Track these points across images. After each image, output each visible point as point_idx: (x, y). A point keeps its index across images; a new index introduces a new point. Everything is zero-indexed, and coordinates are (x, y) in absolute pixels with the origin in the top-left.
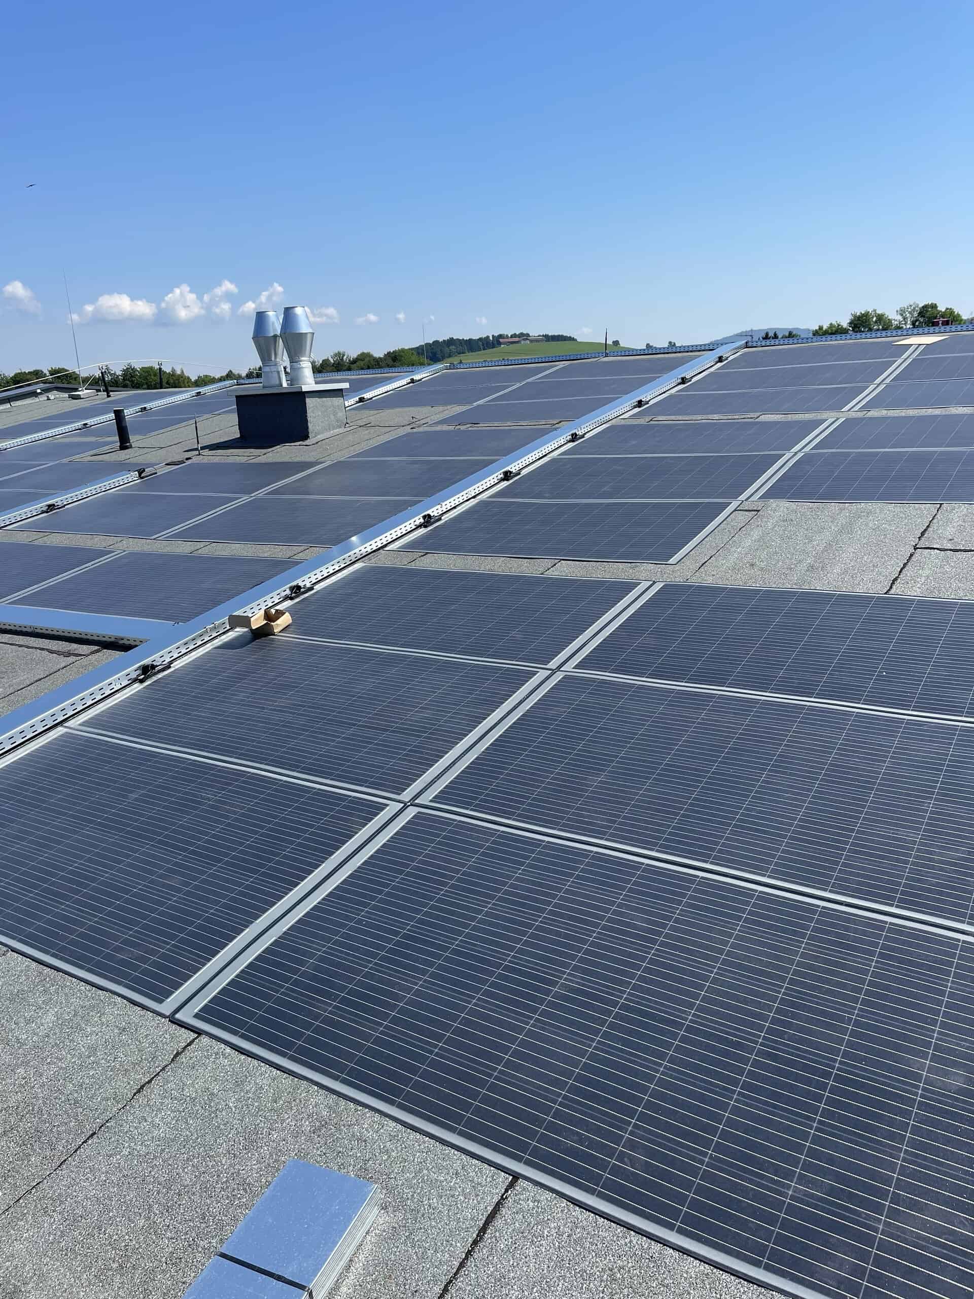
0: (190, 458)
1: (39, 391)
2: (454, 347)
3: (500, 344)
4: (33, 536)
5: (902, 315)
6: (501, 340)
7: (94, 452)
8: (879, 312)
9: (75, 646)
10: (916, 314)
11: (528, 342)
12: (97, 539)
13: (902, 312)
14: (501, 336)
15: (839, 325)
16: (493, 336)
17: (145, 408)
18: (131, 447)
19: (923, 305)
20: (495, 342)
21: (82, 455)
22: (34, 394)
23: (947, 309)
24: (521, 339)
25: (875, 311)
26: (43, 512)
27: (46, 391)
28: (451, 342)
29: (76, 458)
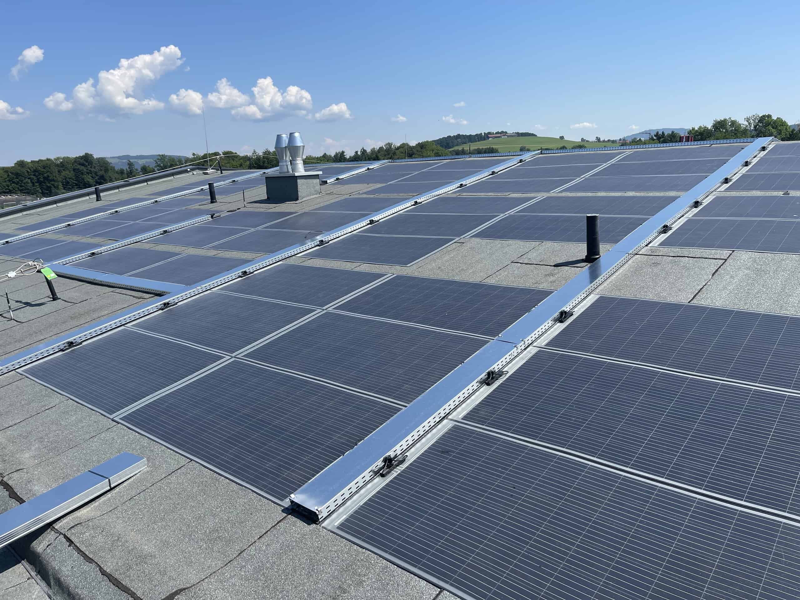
0: (239, 209)
1: (189, 170)
2: (460, 140)
3: (489, 138)
4: (152, 245)
5: (748, 121)
6: (489, 136)
7: (200, 203)
8: (732, 119)
9: (144, 294)
10: (757, 121)
11: (506, 137)
12: (178, 248)
13: (748, 120)
14: (489, 133)
15: (705, 127)
16: (484, 133)
17: (234, 181)
18: (216, 202)
19: (762, 115)
20: (486, 137)
21: (192, 206)
22: (186, 171)
23: (778, 118)
24: (502, 135)
25: (730, 118)
26: (161, 234)
27: (192, 170)
28: (459, 136)
29: (189, 207)
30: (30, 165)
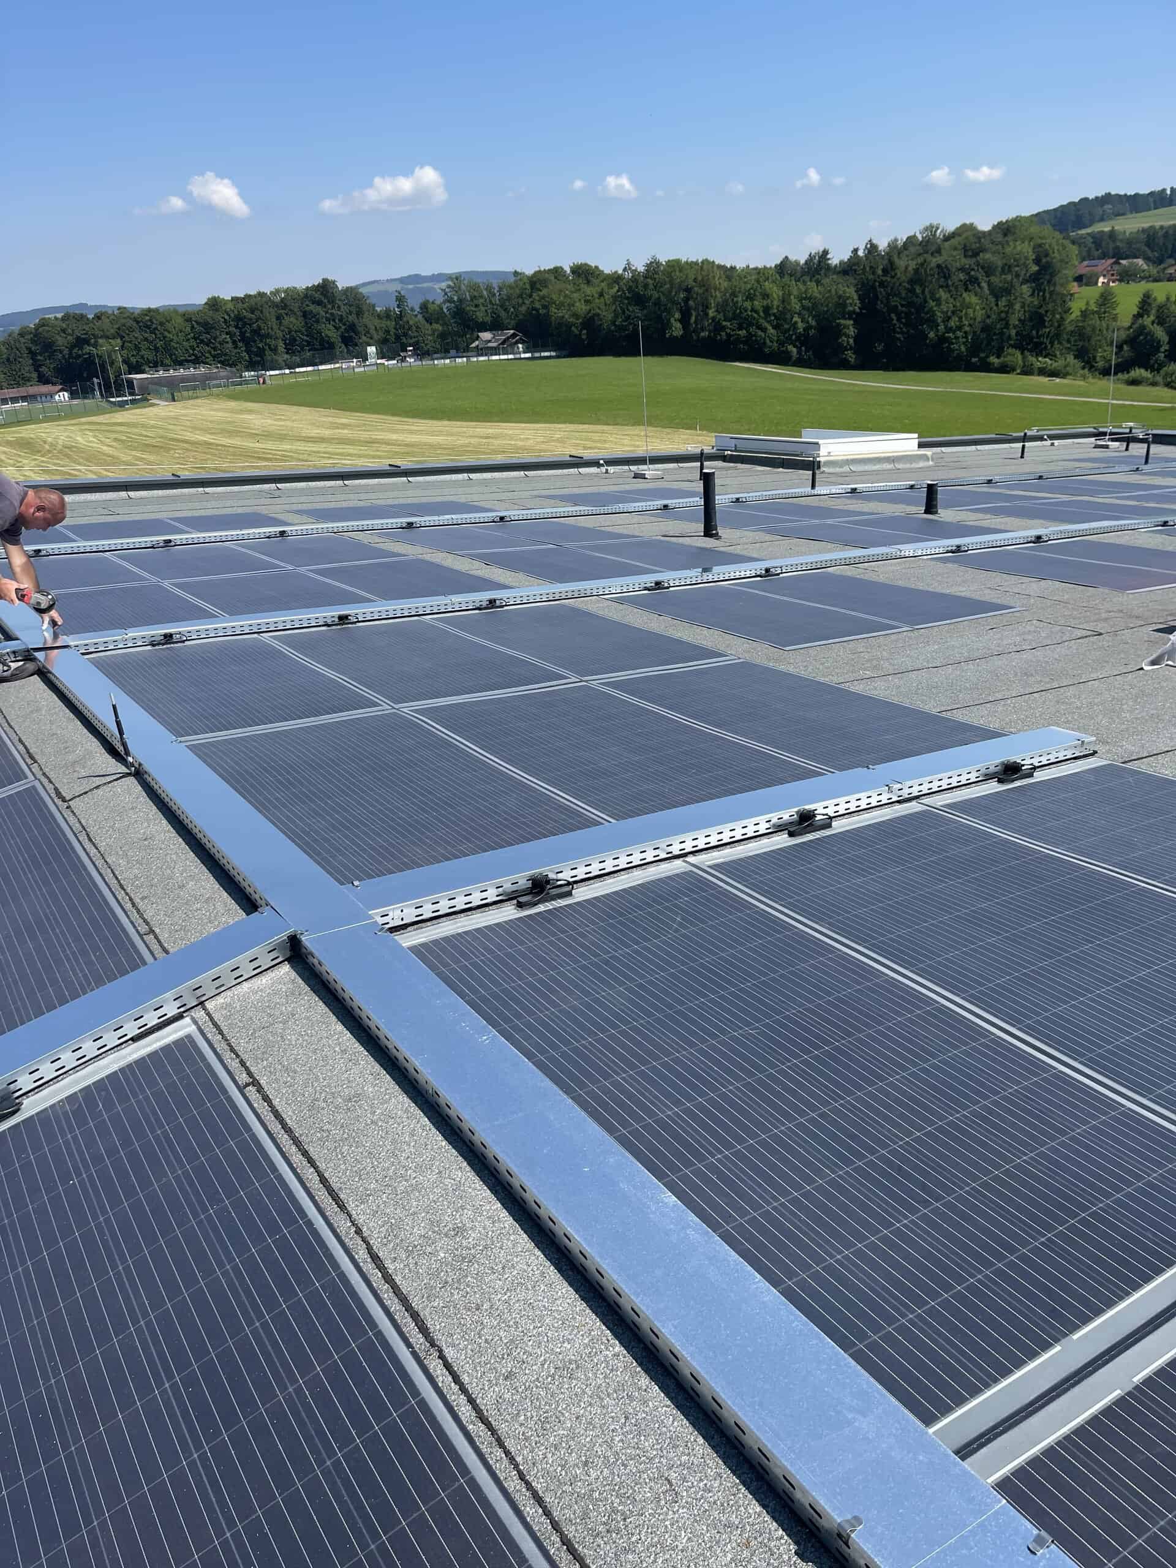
30: (230, 306)
